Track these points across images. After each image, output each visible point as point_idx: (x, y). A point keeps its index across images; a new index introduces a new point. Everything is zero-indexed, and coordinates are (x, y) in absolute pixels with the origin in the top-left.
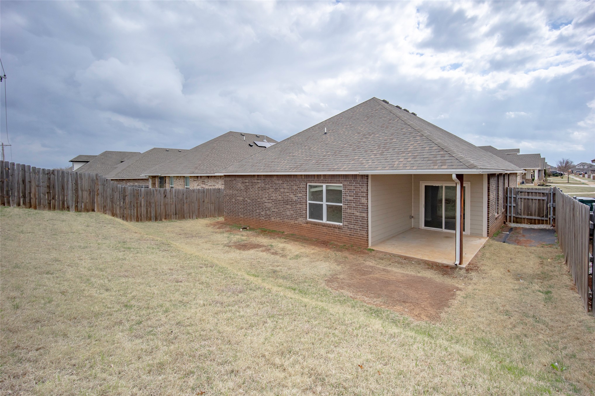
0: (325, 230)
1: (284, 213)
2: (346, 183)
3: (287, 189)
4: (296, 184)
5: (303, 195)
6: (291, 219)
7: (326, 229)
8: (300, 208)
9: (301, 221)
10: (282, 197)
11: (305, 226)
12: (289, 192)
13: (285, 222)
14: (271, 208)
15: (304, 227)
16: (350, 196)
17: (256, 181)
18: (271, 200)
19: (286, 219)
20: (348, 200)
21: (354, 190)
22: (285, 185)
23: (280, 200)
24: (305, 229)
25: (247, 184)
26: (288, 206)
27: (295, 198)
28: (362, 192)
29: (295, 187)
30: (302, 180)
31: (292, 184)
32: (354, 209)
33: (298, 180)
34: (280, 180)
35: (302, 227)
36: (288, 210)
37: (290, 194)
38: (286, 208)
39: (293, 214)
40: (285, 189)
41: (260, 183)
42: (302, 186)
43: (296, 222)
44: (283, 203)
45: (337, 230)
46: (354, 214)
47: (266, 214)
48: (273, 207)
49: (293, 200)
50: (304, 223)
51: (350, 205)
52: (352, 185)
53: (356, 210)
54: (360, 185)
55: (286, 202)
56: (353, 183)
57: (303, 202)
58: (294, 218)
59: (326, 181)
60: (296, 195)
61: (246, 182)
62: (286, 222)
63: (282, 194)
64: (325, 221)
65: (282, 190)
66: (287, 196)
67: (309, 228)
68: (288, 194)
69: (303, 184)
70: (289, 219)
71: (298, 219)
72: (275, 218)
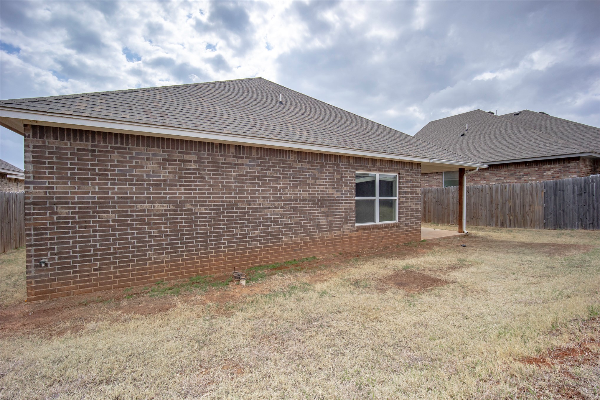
0: (381, 233)
1: (315, 222)
2: (403, 172)
3: (321, 179)
4: (340, 171)
5: (350, 189)
6: (327, 231)
7: (383, 231)
8: (345, 209)
9: (348, 229)
10: (309, 194)
11: (354, 235)
12: (326, 185)
13: (316, 238)
14: (281, 218)
15: (352, 237)
16: (407, 187)
17: (230, 160)
18: (283, 201)
19: (319, 232)
20: (405, 192)
21: (411, 180)
22: (317, 173)
23: (306, 200)
24: (354, 240)
25: (193, 166)
26: (322, 210)
27: (336, 195)
28: (417, 182)
29: (337, 177)
30: (349, 165)
31: (332, 170)
32: (410, 202)
33: (342, 165)
34: (305, 162)
35: (350, 238)
36: (323, 216)
37: (326, 188)
38: (320, 213)
39: (334, 221)
40: (317, 179)
41: (247, 165)
42: (349, 174)
43: (339, 233)
44: (313, 204)
45: (394, 230)
46: (410, 206)
47: (266, 234)
48: (286, 214)
49: (334, 197)
50: (353, 231)
51: (407, 197)
52: (409, 175)
53: (412, 202)
54: (416, 175)
55: (320, 203)
56: (410, 172)
57: (351, 198)
58: (335, 227)
59: (382, 168)
60: (338, 188)
61: (190, 161)
62: (319, 238)
63: (309, 188)
64: (377, 222)
65: (310, 181)
66: (321, 191)
67: (359, 236)
68: (321, 188)
69: (350, 171)
70: (325, 231)
71: (342, 227)
72: (291, 237)
